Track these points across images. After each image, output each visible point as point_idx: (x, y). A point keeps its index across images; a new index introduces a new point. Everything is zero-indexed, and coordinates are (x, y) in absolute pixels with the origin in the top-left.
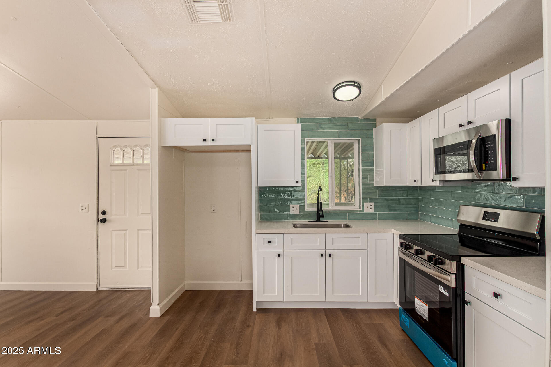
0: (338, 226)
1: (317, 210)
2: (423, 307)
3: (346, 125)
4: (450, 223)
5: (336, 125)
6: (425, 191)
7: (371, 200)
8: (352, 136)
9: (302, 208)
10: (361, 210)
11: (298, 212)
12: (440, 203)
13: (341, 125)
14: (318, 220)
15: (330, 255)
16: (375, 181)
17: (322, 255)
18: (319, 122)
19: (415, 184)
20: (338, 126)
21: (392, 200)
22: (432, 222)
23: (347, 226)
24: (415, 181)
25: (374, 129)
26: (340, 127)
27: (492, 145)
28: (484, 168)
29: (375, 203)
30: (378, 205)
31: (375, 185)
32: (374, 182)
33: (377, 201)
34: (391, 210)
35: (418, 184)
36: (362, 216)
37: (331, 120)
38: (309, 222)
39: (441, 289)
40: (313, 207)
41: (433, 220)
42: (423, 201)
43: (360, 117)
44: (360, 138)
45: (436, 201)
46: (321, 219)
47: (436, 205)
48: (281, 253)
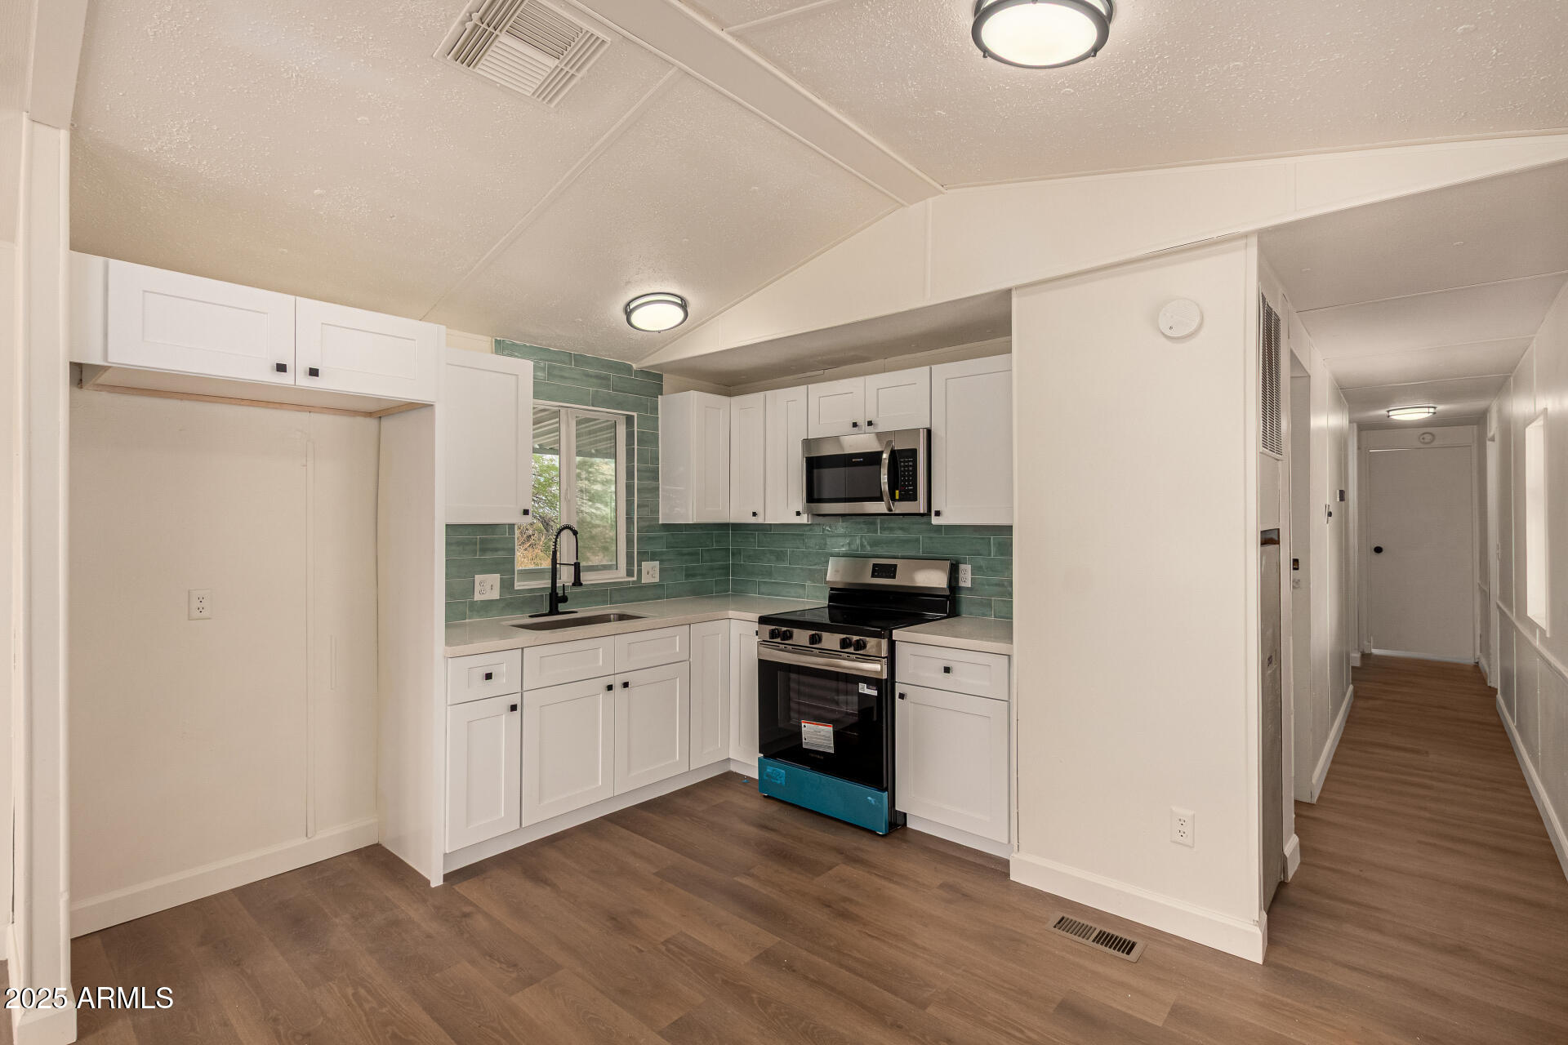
0: (603, 619)
1: (550, 586)
2: (822, 733)
3: (606, 378)
4: (801, 591)
5: (588, 375)
6: (747, 534)
7: (653, 557)
8: (619, 405)
9: (507, 585)
10: (635, 579)
11: (495, 595)
12: (780, 556)
13: (597, 377)
14: (553, 611)
15: (626, 685)
16: (662, 514)
17: (610, 688)
18: (551, 361)
19: (753, 520)
20: (591, 376)
21: (689, 554)
22: (763, 594)
23: (622, 617)
24: (754, 514)
25: (659, 396)
26: (595, 380)
27: (911, 464)
28: (897, 497)
29: (661, 562)
30: (666, 565)
31: (660, 522)
32: (660, 516)
33: (664, 557)
34: (688, 576)
35: (759, 520)
36: (637, 592)
37: (580, 360)
38: (530, 616)
39: (863, 689)
40: (543, 579)
41: (763, 589)
42: (740, 554)
43: (635, 366)
44: (635, 414)
45: (772, 552)
46: (561, 607)
47: (769, 561)
48: (516, 700)
